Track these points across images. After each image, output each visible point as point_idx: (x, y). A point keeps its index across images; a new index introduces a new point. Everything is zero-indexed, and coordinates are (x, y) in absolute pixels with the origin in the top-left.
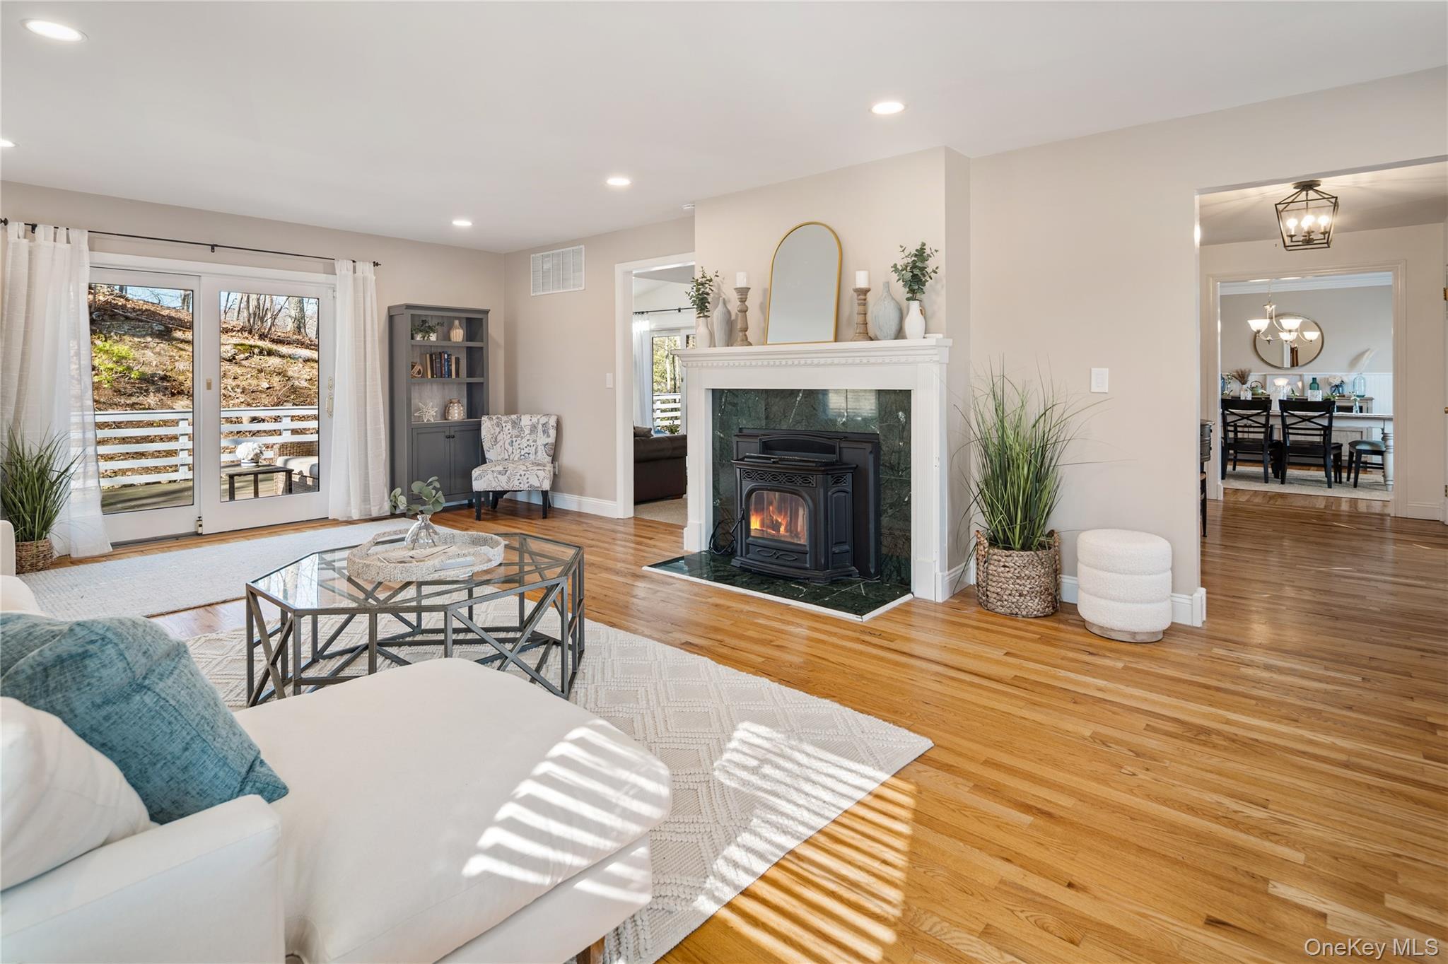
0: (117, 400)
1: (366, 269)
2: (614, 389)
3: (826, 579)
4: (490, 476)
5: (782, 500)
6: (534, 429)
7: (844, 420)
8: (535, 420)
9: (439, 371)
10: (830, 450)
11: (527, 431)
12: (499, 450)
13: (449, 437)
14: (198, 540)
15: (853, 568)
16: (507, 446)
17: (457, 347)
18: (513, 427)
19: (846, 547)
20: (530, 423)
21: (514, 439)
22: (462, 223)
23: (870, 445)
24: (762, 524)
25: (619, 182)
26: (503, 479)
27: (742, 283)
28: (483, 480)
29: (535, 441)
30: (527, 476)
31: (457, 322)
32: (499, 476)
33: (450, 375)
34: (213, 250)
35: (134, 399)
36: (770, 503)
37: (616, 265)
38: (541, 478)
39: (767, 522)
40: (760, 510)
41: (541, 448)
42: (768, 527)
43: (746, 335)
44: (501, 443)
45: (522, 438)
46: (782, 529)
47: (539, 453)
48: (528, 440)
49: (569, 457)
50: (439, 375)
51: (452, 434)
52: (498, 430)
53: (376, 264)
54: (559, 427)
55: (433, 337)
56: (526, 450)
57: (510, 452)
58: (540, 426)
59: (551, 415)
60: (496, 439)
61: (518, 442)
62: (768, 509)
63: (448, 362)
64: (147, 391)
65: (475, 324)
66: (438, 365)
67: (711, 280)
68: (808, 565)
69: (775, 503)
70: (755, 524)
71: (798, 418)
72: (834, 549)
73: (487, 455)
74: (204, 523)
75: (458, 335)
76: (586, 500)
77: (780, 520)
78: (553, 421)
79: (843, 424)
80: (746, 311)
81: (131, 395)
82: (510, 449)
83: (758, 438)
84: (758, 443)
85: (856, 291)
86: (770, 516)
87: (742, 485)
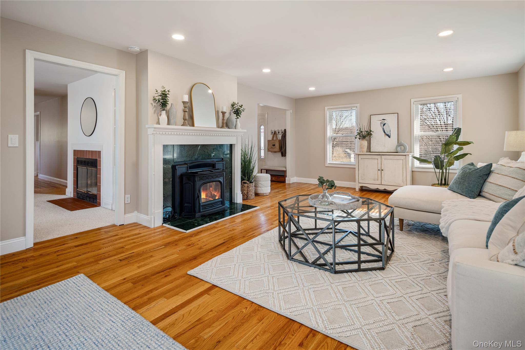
24: (207, 196)
39: (209, 195)
40: (205, 190)
42: (210, 197)
70: (203, 196)
71: (199, 155)
77: (215, 194)
83: (188, 165)
84: (187, 167)
85: (222, 112)
86: (211, 192)
87: (198, 184)
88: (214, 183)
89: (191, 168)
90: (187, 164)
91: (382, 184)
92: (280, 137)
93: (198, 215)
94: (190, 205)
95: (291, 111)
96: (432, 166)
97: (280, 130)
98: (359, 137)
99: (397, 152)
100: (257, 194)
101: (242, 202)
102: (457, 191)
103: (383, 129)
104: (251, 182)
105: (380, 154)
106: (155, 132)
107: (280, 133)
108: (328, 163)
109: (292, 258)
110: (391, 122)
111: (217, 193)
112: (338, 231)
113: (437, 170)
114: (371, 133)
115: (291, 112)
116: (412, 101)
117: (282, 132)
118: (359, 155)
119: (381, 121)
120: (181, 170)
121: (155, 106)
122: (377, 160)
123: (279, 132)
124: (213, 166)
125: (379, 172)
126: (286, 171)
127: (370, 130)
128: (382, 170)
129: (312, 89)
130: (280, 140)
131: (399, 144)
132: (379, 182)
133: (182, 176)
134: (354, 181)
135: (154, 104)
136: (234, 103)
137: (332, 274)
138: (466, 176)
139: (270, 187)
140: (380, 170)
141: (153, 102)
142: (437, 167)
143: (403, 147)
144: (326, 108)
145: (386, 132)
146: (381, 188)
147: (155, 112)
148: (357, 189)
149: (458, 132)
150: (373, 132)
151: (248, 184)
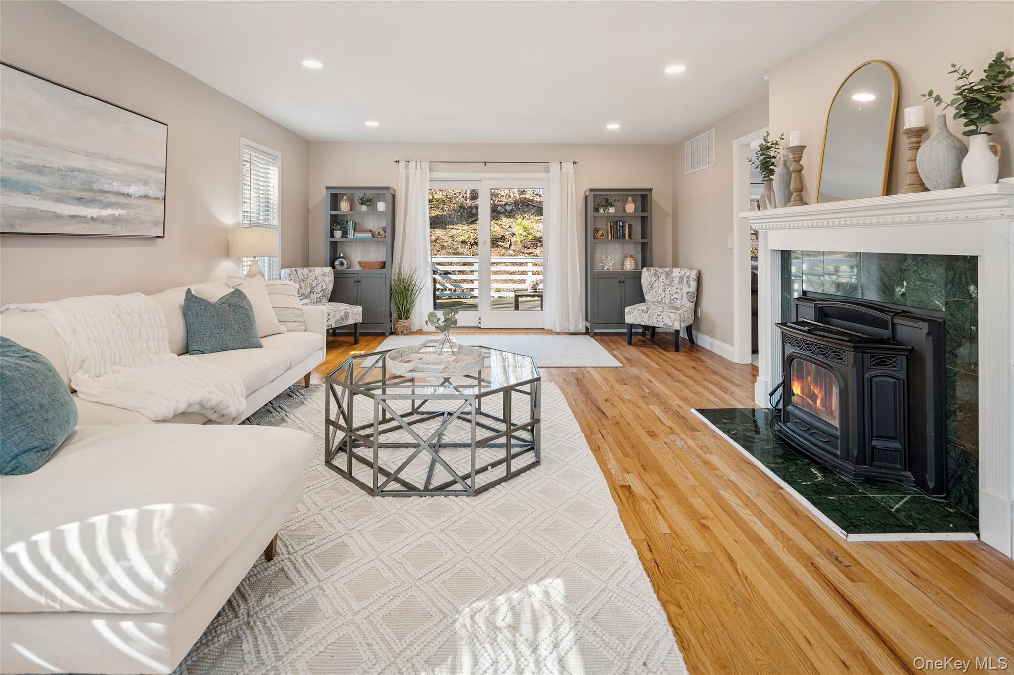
0: (523, 251)
1: (569, 167)
2: (732, 249)
3: (855, 475)
4: (636, 313)
5: (818, 373)
6: (681, 278)
7: (903, 290)
8: (682, 273)
9: (615, 234)
10: (883, 324)
11: (676, 281)
12: (654, 294)
13: (620, 282)
14: (478, 331)
15: (909, 473)
16: (661, 291)
17: (630, 216)
18: (667, 277)
19: (897, 445)
20: (679, 275)
21: (667, 287)
22: (613, 127)
23: (927, 324)
25: (675, 69)
26: (646, 316)
27: (794, 142)
28: (634, 315)
29: (681, 290)
30: (662, 316)
31: (630, 199)
32: (642, 314)
33: (624, 237)
34: (485, 165)
35: (530, 251)
36: (808, 374)
37: (734, 141)
38: (673, 319)
41: (685, 295)
43: (800, 195)
44: (656, 289)
45: (673, 286)
46: (819, 402)
47: (684, 299)
48: (677, 288)
49: (708, 305)
50: (616, 237)
51: (623, 279)
52: (654, 279)
53: (575, 163)
54: (699, 279)
55: (612, 210)
56: (675, 296)
57: (663, 297)
58: (686, 277)
59: (693, 269)
60: (652, 286)
61: (670, 289)
62: (807, 378)
63: (623, 227)
64: (536, 246)
65: (643, 198)
66: (615, 230)
67: (777, 144)
68: (839, 453)
69: (812, 374)
72: (874, 443)
73: (646, 297)
74: (481, 321)
75: (630, 208)
76: (717, 342)
78: (693, 274)
79: (903, 295)
80: (800, 171)
81: (529, 248)
82: (663, 294)
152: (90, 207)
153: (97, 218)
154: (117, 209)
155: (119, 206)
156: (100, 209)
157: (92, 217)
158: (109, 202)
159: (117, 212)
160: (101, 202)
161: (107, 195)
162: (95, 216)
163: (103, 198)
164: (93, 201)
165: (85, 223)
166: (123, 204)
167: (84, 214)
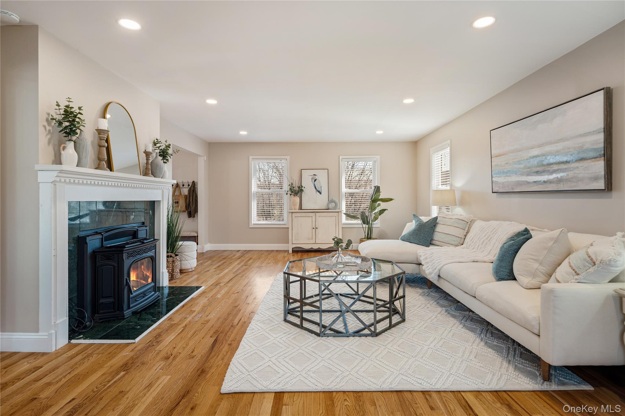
7: (133, 217)
24: (138, 277)
39: (140, 276)
42: (141, 279)
43: (103, 163)
62: (141, 267)
70: (133, 277)
71: (114, 218)
77: (148, 274)
79: (133, 219)
83: (102, 235)
84: (102, 238)
85: (145, 152)
86: (142, 272)
87: (127, 262)
88: (146, 259)
89: (108, 238)
90: (100, 233)
91: (316, 243)
92: (185, 191)
93: (127, 313)
94: (112, 300)
95: (205, 157)
96: (359, 221)
97: (185, 183)
98: (291, 193)
99: (328, 209)
100: (182, 271)
101: (168, 284)
102: (414, 242)
103: (314, 185)
104: (176, 255)
105: (315, 211)
106: (58, 179)
107: (186, 186)
108: (253, 223)
109: (324, 334)
110: (322, 177)
111: (150, 272)
112: (326, 296)
113: (364, 226)
114: (302, 188)
115: (205, 159)
116: (341, 157)
117: (189, 185)
118: (292, 213)
119: (312, 177)
120: (93, 243)
121: (49, 130)
122: (311, 217)
123: (183, 185)
124: (134, 234)
125: (314, 230)
126: (197, 236)
127: (301, 185)
128: (317, 228)
129: (243, 133)
130: (186, 195)
131: (330, 201)
132: (313, 241)
133: (94, 253)
134: (288, 242)
135: (48, 128)
136: (157, 139)
137: (374, 338)
138: (421, 228)
139: (196, 260)
140: (315, 228)
141: (46, 124)
142: (364, 223)
143: (333, 204)
144: (251, 158)
145: (317, 188)
146: (315, 247)
147: (49, 143)
148: (291, 251)
149: (377, 189)
150: (304, 187)
151: (173, 258)
152: (543, 175)
153: (547, 181)
154: (559, 173)
155: (560, 171)
156: (548, 175)
157: (544, 181)
158: (554, 170)
159: (559, 175)
160: (548, 171)
161: (552, 166)
162: (545, 180)
163: (550, 168)
164: (544, 171)
165: (541, 185)
166: (563, 169)
167: (540, 180)
